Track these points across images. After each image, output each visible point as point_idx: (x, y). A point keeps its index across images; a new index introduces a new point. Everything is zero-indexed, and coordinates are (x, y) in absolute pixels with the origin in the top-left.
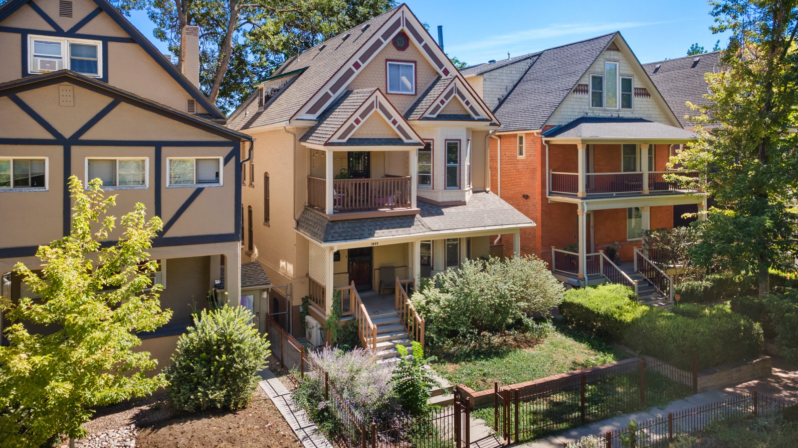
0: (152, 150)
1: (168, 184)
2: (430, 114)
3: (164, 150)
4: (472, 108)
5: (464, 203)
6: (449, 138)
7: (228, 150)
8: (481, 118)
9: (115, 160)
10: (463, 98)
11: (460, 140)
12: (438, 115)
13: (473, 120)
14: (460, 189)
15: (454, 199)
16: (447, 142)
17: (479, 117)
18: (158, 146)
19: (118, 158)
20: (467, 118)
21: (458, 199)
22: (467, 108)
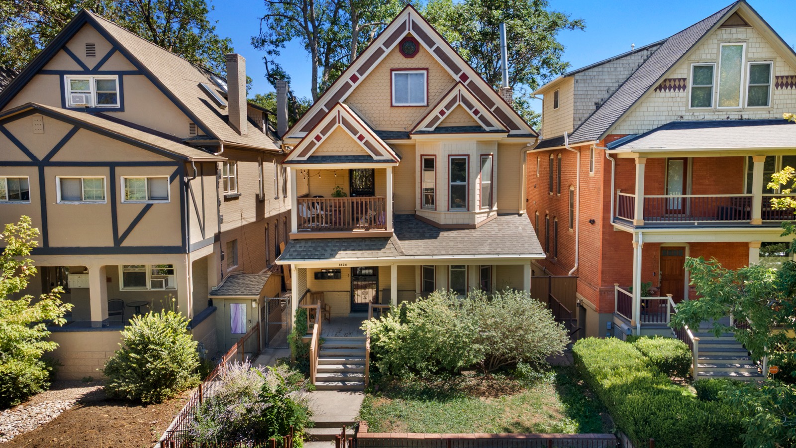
0: (107, 169)
1: (123, 199)
2: (427, 127)
3: (118, 170)
4: (482, 118)
5: (473, 227)
6: (453, 154)
7: (173, 169)
8: (496, 129)
9: (80, 179)
10: (470, 106)
11: (468, 155)
12: (437, 128)
13: (484, 132)
14: (468, 210)
15: (460, 222)
16: (451, 158)
17: (491, 128)
18: (112, 166)
19: (82, 177)
20: (477, 129)
21: (466, 222)
22: (476, 118)
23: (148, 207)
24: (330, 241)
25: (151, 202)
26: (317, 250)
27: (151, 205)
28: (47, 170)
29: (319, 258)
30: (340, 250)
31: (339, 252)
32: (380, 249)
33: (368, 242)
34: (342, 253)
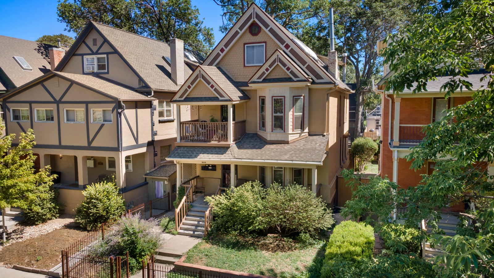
0: (84, 105)
1: (92, 121)
2: (258, 79)
3: (90, 105)
4: (292, 72)
5: (287, 143)
6: (275, 95)
7: (113, 105)
8: (301, 79)
9: (74, 110)
10: (284, 65)
11: (284, 97)
12: (264, 79)
13: (293, 81)
14: (284, 132)
15: (280, 139)
16: (274, 98)
17: (298, 79)
18: (87, 103)
19: (75, 109)
20: (289, 80)
21: (283, 139)
22: (288, 72)
23: (103, 125)
24: (196, 147)
25: (104, 123)
26: (188, 153)
27: (104, 124)
28: (60, 105)
29: (189, 158)
30: (201, 154)
31: (200, 155)
32: (222, 154)
33: (217, 150)
34: (201, 155)
